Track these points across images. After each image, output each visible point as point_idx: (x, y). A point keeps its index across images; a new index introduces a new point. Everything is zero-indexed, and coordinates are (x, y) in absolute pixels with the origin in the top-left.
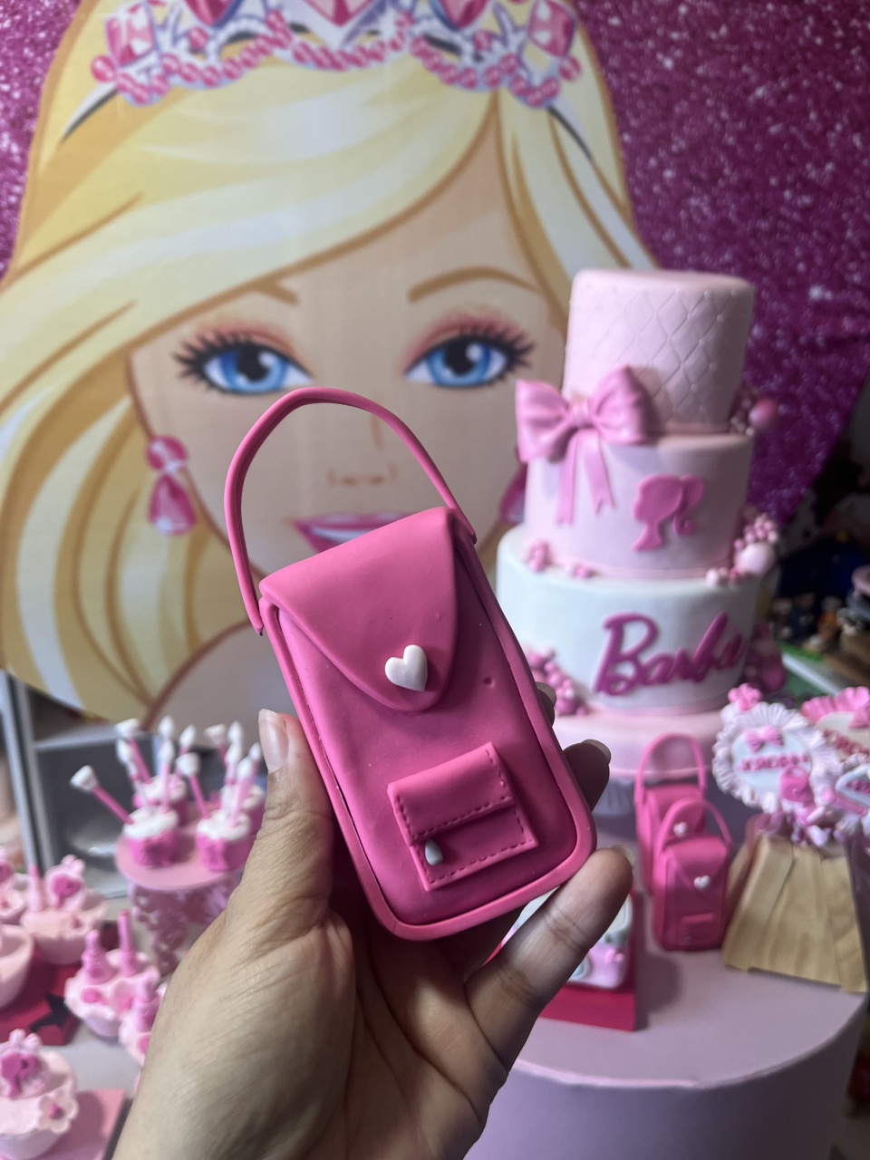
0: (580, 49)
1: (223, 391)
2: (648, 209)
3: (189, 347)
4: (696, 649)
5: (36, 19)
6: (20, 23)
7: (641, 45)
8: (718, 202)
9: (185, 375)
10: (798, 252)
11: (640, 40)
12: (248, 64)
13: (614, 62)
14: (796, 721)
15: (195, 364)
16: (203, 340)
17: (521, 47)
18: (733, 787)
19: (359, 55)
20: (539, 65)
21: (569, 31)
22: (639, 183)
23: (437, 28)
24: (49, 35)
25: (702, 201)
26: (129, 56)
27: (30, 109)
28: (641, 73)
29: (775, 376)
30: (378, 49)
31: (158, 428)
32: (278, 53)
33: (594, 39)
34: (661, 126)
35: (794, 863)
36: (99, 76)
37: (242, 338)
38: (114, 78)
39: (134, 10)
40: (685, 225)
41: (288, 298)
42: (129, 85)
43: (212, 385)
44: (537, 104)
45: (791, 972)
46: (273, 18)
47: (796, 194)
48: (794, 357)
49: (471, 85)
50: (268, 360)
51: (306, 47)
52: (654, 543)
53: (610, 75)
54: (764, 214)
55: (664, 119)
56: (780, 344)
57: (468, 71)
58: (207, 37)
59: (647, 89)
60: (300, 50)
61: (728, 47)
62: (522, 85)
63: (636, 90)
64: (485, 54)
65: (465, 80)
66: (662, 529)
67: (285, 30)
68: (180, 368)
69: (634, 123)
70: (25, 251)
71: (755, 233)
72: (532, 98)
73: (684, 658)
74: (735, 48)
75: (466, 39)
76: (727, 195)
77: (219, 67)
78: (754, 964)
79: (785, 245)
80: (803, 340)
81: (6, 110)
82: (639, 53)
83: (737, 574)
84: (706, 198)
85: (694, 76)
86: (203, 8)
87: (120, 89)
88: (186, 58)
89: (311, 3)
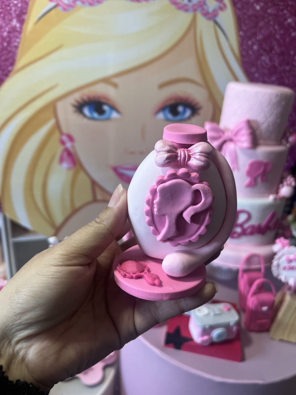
1: (89, 118)
2: (247, 59)
3: (78, 102)
4: (264, 223)
8: (272, 59)
9: (75, 112)
15: (79, 107)
16: (82, 99)
18: (278, 275)
20: (212, 5)
22: (244, 50)
27: (24, 11)
28: (248, 10)
31: (65, 130)
34: (254, 30)
37: (97, 99)
38: (56, 1)
40: (259, 66)
41: (115, 86)
42: (61, 3)
44: (210, 19)
45: (294, 341)
50: (106, 108)
52: (252, 185)
53: (237, 10)
55: (255, 27)
57: (185, 5)
59: (250, 16)
62: (205, 12)
63: (246, 16)
65: (185, 8)
66: (255, 180)
68: (74, 109)
69: (244, 28)
70: (19, 64)
71: (284, 71)
72: (208, 16)
73: (259, 226)
74: (282, 4)
76: (275, 56)
78: (281, 338)
81: (15, 11)
82: (248, 3)
83: (280, 197)
84: (268, 57)
85: (267, 13)
87: (58, 5)
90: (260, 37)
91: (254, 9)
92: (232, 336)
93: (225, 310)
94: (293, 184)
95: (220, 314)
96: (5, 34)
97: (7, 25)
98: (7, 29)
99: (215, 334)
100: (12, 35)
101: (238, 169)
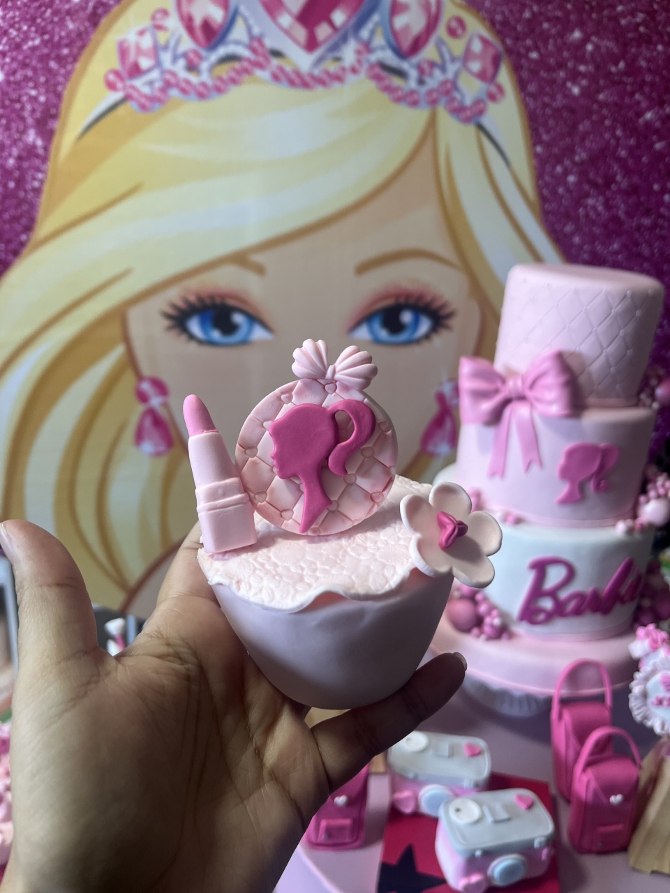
0: (505, 77)
1: (200, 342)
2: (554, 206)
3: (174, 306)
4: (606, 587)
5: (61, 38)
6: (50, 40)
7: (554, 75)
8: (610, 202)
9: (170, 328)
11: (554, 70)
12: (234, 81)
13: (532, 88)
16: (186, 301)
17: (457, 74)
18: (646, 718)
19: (325, 77)
20: (471, 89)
21: (496, 62)
22: (546, 185)
23: (389, 57)
24: (71, 51)
25: (597, 201)
26: (136, 71)
27: (53, 111)
28: (553, 98)
30: (340, 73)
31: (146, 370)
32: (259, 73)
33: (516, 69)
34: (568, 140)
36: (111, 86)
37: (218, 301)
38: (124, 89)
39: (141, 33)
40: (582, 220)
41: (260, 270)
42: (135, 94)
43: (192, 337)
44: (467, 120)
46: (256, 44)
49: (415, 104)
50: (238, 318)
51: (281, 69)
52: (574, 498)
53: (527, 99)
54: (647, 213)
55: (570, 135)
57: (412, 92)
58: (200, 58)
59: (557, 111)
60: (278, 72)
61: (625, 79)
62: (456, 104)
63: (548, 111)
64: (427, 79)
65: (410, 99)
66: (581, 487)
67: (266, 55)
68: (166, 323)
69: (545, 137)
70: (45, 226)
71: (639, 228)
72: (463, 115)
73: (595, 594)
74: (630, 80)
75: (412, 66)
76: (618, 197)
77: (210, 82)
78: (655, 868)
81: (33, 111)
82: (553, 82)
83: (641, 525)
84: (601, 199)
85: (596, 101)
86: (199, 33)
87: (127, 98)
88: (183, 74)
89: (287, 32)
90: (581, 156)
91: (567, 94)
92: (539, 871)
93: (522, 807)
95: (508, 820)
96: (11, 162)
97: (15, 142)
98: (15, 151)
99: (498, 867)
100: (26, 164)
101: (541, 463)
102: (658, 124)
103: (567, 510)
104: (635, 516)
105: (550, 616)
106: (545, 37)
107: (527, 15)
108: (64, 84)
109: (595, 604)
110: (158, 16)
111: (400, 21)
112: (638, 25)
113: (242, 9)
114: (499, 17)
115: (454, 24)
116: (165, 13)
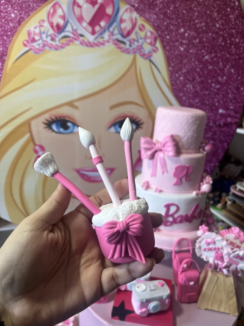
0: (158, 44)
1: (56, 132)
2: (176, 87)
3: (47, 120)
4: (190, 213)
5: (8, 29)
6: (4, 30)
7: (175, 44)
8: (195, 86)
9: (46, 128)
10: (216, 100)
11: (175, 42)
12: (67, 44)
13: (167, 48)
14: (219, 238)
15: (49, 125)
16: (51, 118)
17: (142, 43)
18: (201, 255)
19: (98, 43)
20: (147, 48)
21: (155, 39)
22: (173, 80)
23: (120, 37)
24: (11, 33)
26: (34, 40)
27: (5, 53)
28: (174, 51)
29: (210, 133)
30: (103, 42)
31: (37, 142)
32: (76, 42)
33: (162, 42)
35: (218, 278)
36: (25, 45)
37: (62, 118)
38: (29, 46)
39: (35, 28)
40: (186, 92)
41: (76, 108)
42: (33, 48)
43: (53, 131)
44: (146, 58)
45: (217, 310)
46: (74, 32)
47: (216, 85)
48: (215, 128)
49: (128, 53)
50: (69, 124)
51: (83, 41)
52: (178, 183)
53: (166, 52)
54: (207, 90)
55: (180, 64)
56: (211, 124)
57: (128, 49)
58: (56, 36)
59: (176, 56)
60: (82, 42)
61: (198, 45)
62: (142, 53)
63: (173, 56)
64: (132, 45)
65: (127, 51)
66: (181, 180)
67: (78, 36)
68: (45, 126)
69: (172, 64)
70: (2, 92)
71: (204, 95)
73: (186, 216)
74: (200, 45)
75: (128, 40)
76: (197, 84)
77: (59, 45)
78: (206, 308)
79: (212, 98)
80: (217, 123)
82: (174, 46)
83: (201, 192)
84: (191, 85)
85: (189, 52)
86: (55, 28)
87: (31, 49)
88: (50, 42)
89: (85, 29)
90: (184, 71)
91: (179, 50)
92: (166, 308)
93: (160, 286)
94: (211, 182)
95: (155, 290)
99: (151, 305)
101: (167, 172)
102: (210, 60)
103: (176, 188)
104: (199, 189)
105: (172, 223)
106: (171, 31)
107: (165, 23)
108: (9, 45)
109: (187, 219)
110: (41, 22)
111: (123, 26)
112: (202, 27)
113: (70, 20)
114: (156, 24)
115: (141, 27)
116: (43, 21)
